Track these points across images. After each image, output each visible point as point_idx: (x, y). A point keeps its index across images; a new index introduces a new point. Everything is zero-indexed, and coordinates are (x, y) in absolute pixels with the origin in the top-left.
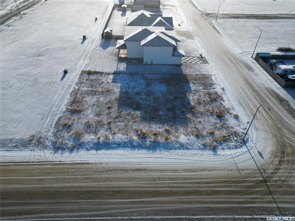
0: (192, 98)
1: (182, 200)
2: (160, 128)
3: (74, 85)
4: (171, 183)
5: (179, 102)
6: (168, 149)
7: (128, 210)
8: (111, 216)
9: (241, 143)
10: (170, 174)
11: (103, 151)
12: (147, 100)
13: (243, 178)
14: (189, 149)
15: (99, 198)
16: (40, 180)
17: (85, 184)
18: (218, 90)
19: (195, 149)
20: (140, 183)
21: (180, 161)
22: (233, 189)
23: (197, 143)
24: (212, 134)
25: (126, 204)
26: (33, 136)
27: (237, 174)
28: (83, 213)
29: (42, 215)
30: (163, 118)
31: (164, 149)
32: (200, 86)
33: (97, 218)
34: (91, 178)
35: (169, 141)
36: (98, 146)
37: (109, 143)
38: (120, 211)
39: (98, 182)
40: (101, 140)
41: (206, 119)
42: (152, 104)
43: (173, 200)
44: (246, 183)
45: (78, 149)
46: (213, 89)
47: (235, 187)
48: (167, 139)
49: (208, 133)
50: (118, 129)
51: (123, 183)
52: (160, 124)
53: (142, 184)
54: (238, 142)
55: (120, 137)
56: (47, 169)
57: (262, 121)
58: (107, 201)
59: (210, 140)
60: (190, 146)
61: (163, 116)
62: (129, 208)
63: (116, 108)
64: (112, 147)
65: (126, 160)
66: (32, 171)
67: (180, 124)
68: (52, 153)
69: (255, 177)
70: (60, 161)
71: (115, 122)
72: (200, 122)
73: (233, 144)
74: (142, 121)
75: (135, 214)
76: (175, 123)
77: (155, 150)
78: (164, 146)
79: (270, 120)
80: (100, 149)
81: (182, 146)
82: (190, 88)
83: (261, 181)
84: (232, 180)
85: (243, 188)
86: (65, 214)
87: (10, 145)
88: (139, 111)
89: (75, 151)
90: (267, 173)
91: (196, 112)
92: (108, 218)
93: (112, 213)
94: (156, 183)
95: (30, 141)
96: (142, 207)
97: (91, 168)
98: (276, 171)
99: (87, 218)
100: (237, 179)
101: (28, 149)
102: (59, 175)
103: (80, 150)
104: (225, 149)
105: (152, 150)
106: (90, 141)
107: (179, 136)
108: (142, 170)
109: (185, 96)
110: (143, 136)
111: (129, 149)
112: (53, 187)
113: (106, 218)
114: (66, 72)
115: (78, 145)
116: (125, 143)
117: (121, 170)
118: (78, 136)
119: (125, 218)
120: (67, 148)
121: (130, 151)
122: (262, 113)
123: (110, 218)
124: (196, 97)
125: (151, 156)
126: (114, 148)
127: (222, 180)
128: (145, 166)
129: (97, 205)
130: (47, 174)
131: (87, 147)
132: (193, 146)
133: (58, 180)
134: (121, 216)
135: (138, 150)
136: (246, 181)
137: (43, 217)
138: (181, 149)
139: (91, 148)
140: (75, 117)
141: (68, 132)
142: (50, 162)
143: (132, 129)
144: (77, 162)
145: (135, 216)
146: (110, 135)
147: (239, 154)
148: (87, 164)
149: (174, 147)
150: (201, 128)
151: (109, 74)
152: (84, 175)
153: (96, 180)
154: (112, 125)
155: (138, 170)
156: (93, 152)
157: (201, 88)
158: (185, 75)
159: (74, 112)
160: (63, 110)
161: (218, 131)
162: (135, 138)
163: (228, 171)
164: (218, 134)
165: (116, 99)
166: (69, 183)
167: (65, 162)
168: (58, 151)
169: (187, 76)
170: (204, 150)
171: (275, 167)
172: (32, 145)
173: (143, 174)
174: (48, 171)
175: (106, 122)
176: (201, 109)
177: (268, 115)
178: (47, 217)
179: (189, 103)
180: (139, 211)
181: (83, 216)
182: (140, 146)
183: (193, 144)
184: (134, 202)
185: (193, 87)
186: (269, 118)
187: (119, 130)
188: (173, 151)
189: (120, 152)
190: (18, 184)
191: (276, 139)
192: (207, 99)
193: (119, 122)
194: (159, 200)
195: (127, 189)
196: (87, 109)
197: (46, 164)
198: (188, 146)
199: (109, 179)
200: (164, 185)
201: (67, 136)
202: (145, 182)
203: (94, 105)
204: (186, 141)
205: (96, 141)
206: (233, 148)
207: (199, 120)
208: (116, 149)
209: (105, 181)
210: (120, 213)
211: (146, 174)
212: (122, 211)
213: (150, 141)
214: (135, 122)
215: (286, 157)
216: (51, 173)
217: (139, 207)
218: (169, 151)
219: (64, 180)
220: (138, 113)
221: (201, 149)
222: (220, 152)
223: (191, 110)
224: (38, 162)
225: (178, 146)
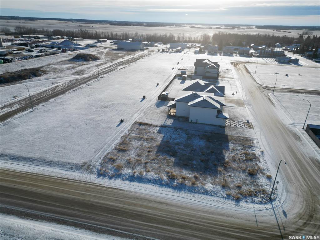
0: (228, 156)
1: (194, 234)
2: (190, 174)
3: (126, 131)
4: (187, 219)
5: (214, 157)
6: (192, 192)
7: (144, 231)
8: (129, 232)
9: (267, 200)
10: (188, 211)
11: (135, 183)
12: (184, 150)
13: (259, 230)
14: (212, 196)
15: (123, 216)
16: (82, 194)
17: (115, 204)
18: (257, 152)
19: (218, 197)
20: (160, 212)
21: (201, 204)
22: (246, 236)
23: (222, 192)
24: (239, 187)
25: (144, 226)
26: (85, 163)
27: (254, 225)
28: (107, 224)
29: (77, 219)
30: (195, 166)
31: (189, 191)
32: (239, 146)
33: (117, 231)
34: (120, 201)
35: (195, 186)
36: (132, 179)
37: (142, 178)
38: (137, 229)
39: (125, 204)
40: (136, 174)
41: (237, 174)
42: (187, 154)
43: (185, 232)
44: (262, 234)
45: (116, 178)
46: (252, 150)
47: (249, 235)
48: (193, 184)
49: (235, 186)
50: (152, 168)
51: (145, 209)
52: (191, 171)
53: (161, 214)
54: (264, 199)
55: (152, 175)
56: (90, 188)
57: (296, 186)
58: (128, 220)
59: (235, 192)
60: (214, 193)
61: (195, 165)
62: (145, 230)
63: (155, 152)
64: (143, 181)
65: (152, 194)
66: (78, 187)
67: (209, 174)
68: (95, 177)
69: (272, 231)
70: (100, 184)
71: (151, 163)
72: (230, 176)
73: (258, 199)
74: (175, 166)
75: (149, 235)
76: (205, 173)
77: (181, 191)
78: (189, 189)
79: (305, 186)
80: (134, 181)
81: (206, 192)
82: (228, 146)
83: (278, 236)
84: (247, 228)
85: (257, 237)
86: (94, 222)
87: (67, 167)
88: (174, 157)
89: (113, 179)
90: (287, 230)
91: (228, 166)
92: (126, 232)
93: (130, 230)
94: (174, 216)
95: (82, 166)
96: (156, 231)
97: (122, 194)
98: (298, 231)
99: (109, 229)
100: (253, 229)
101: (79, 172)
102: (97, 194)
103: (117, 179)
104: (248, 202)
105: (178, 191)
106: (127, 173)
107: (205, 184)
108: (165, 203)
109: (222, 153)
110: (172, 178)
111: (158, 185)
112: (90, 201)
113: (124, 232)
114: (122, 121)
115: (117, 175)
116: (156, 180)
117: (146, 200)
118: (119, 168)
119: (140, 236)
120: (108, 176)
121: (157, 187)
122: (299, 179)
123: (128, 233)
124: (232, 155)
125: (175, 194)
126: (145, 183)
127: (237, 226)
128: (167, 201)
129: (120, 221)
130: (88, 191)
131: (123, 177)
132: (217, 194)
133: (95, 197)
134: (137, 234)
135: (165, 188)
136: (262, 232)
137: (77, 220)
138: (205, 194)
139: (127, 179)
140: (120, 154)
141: (112, 164)
142: (93, 183)
143: (164, 170)
144: (112, 187)
145: (149, 237)
146: (144, 172)
147: (261, 209)
148: (120, 190)
149: (198, 191)
150: (230, 180)
151: (156, 126)
152: (115, 197)
153: (124, 203)
154: (148, 165)
155: (160, 203)
156: (128, 182)
157: (239, 148)
158: (227, 136)
159: (120, 150)
160: (112, 148)
161: (246, 186)
162: (165, 178)
163: (245, 220)
164: (245, 188)
165: (157, 146)
166: (103, 200)
167: (103, 186)
168: (100, 177)
169: (228, 136)
170: (227, 199)
171: (298, 227)
172: (82, 169)
173: (164, 207)
174: (89, 189)
175: (144, 162)
176: (235, 165)
177: (305, 181)
178: (81, 221)
179: (224, 159)
180: (153, 234)
181: (107, 226)
182: (167, 185)
183: (218, 193)
184: (150, 225)
185: (231, 146)
186: (305, 184)
187: (153, 170)
188: (197, 195)
189: (149, 186)
190: (66, 194)
191: (306, 203)
192: (243, 158)
193: (155, 163)
194: (173, 229)
195: (147, 215)
196: (131, 150)
197: (89, 184)
198: (212, 193)
199: (134, 205)
200: (180, 219)
201: (110, 167)
202: (164, 213)
203: (137, 148)
204: (211, 188)
205: (132, 174)
206: (257, 203)
207: (230, 174)
208: (146, 183)
209: (131, 205)
210: (137, 231)
211: (167, 207)
212: (139, 230)
213: (178, 183)
214: (168, 166)
215: (313, 221)
216: (92, 191)
217: (153, 231)
218: (193, 194)
219: (99, 198)
220: (173, 159)
221: (224, 198)
222: (243, 204)
223: (224, 165)
224: (84, 182)
225: (203, 191)
